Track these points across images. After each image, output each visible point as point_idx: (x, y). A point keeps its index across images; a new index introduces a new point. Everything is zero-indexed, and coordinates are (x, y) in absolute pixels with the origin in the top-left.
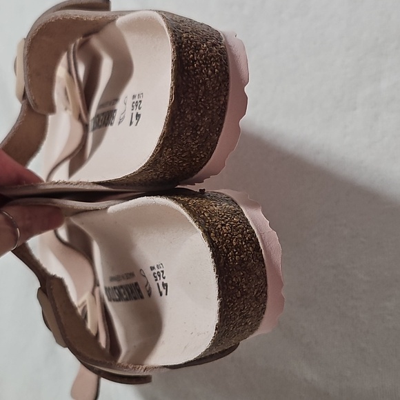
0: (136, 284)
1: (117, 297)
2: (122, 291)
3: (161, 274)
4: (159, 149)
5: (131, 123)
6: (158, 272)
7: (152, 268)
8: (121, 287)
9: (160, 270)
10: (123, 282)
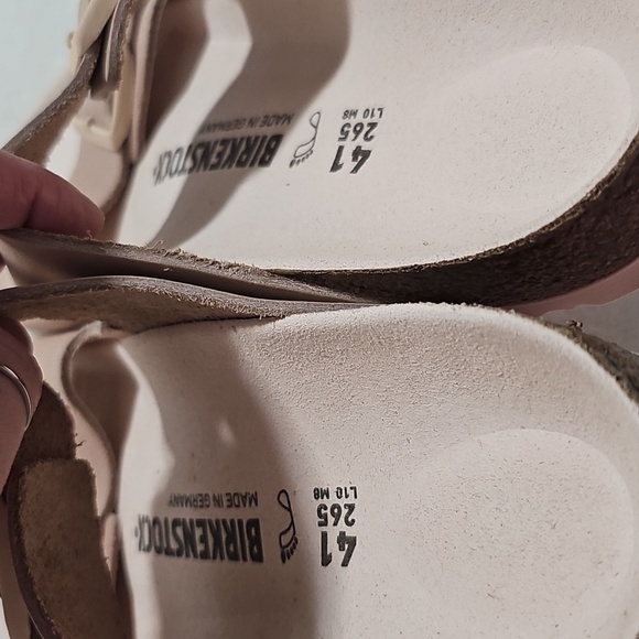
0: (254, 523)
1: (174, 545)
2: (198, 533)
3: (345, 511)
4: (581, 210)
5: (336, 166)
6: (334, 507)
7: (320, 493)
8: (201, 523)
9: (342, 502)
10: (212, 514)
